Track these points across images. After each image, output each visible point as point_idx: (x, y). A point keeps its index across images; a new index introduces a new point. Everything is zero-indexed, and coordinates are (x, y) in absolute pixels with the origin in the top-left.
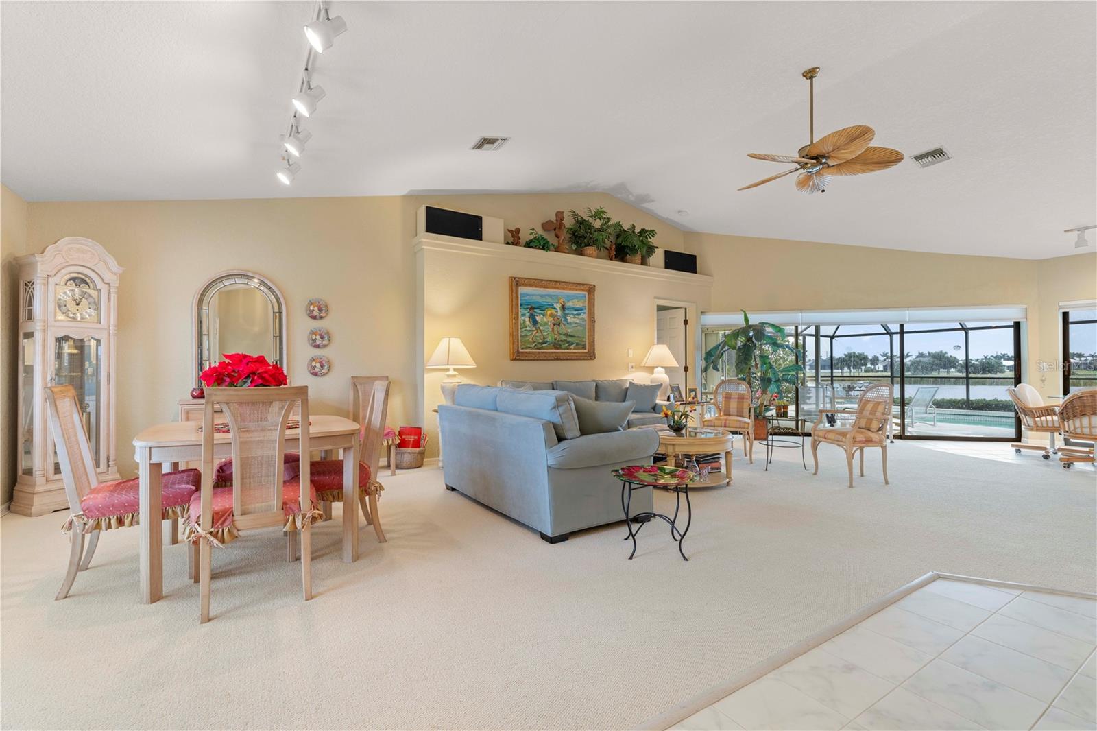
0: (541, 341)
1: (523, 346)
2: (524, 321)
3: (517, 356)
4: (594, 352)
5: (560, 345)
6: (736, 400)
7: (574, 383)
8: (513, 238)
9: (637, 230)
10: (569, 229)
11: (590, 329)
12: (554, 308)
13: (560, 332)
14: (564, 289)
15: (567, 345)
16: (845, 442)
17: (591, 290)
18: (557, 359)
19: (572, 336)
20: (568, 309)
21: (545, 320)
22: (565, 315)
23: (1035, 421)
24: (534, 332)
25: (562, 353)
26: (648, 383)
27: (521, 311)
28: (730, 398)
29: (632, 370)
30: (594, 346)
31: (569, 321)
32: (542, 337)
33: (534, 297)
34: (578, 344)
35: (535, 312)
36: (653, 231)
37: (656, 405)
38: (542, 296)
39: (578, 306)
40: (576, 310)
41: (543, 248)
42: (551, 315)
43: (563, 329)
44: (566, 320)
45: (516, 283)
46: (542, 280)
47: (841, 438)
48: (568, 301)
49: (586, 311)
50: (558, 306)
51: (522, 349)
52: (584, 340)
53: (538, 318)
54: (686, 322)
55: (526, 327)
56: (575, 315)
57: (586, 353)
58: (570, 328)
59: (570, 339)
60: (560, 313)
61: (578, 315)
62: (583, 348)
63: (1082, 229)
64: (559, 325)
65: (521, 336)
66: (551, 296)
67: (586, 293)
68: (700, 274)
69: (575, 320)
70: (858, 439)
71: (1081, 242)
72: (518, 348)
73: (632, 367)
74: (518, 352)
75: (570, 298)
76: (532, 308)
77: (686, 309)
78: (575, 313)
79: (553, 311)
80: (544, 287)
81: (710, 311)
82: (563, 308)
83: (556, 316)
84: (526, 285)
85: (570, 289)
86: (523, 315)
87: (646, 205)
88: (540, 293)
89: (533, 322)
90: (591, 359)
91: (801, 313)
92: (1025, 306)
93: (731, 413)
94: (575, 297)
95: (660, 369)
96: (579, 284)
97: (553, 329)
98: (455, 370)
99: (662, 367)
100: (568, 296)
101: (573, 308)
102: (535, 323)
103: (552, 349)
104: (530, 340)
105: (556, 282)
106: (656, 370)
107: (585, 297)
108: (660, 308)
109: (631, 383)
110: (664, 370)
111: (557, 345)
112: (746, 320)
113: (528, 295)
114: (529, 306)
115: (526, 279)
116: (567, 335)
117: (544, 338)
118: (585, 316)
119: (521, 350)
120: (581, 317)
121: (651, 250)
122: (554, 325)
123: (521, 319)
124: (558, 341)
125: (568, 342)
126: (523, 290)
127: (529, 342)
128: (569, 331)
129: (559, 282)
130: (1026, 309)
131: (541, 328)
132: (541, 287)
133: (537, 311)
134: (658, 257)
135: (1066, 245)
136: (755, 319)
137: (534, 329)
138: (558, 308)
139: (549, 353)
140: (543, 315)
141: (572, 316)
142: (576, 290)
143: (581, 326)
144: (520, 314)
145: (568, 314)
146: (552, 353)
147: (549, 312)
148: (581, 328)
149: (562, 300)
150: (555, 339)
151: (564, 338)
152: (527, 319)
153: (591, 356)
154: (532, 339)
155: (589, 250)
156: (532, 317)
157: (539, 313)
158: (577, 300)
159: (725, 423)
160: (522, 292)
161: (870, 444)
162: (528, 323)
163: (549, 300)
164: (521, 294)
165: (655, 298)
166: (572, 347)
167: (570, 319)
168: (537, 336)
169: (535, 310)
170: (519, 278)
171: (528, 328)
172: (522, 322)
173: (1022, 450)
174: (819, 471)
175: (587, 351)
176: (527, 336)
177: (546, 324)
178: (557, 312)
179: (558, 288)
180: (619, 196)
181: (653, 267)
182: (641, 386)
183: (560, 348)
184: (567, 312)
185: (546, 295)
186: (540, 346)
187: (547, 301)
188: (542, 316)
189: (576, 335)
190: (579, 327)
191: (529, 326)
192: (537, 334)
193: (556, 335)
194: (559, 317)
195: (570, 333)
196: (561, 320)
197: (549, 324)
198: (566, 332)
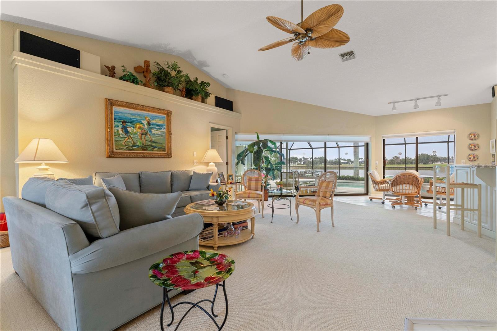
0: (132, 145)
1: (117, 148)
2: (118, 130)
3: (112, 155)
4: (171, 153)
5: (147, 148)
6: (255, 181)
7: (155, 173)
8: (110, 72)
9: (199, 82)
10: (154, 74)
11: (168, 139)
12: (142, 123)
13: (147, 139)
14: (149, 111)
15: (152, 148)
16: (315, 206)
17: (168, 114)
18: (144, 157)
20: (152, 124)
21: (135, 131)
22: (150, 129)
23: (379, 187)
24: (126, 139)
25: (148, 153)
26: (206, 172)
27: (115, 123)
28: (251, 180)
29: (196, 164)
30: (171, 149)
32: (133, 142)
33: (126, 114)
34: (159, 148)
35: (127, 125)
36: (208, 83)
37: (209, 185)
38: (132, 115)
39: (159, 124)
40: (158, 126)
41: (133, 82)
43: (148, 137)
44: (151, 132)
45: (110, 103)
46: (132, 104)
47: (312, 203)
48: (152, 120)
49: (165, 127)
50: (145, 122)
51: (116, 150)
52: (164, 145)
53: (129, 129)
54: (227, 138)
55: (119, 135)
56: (157, 129)
58: (154, 137)
59: (154, 144)
60: (146, 127)
62: (163, 150)
63: (394, 103)
65: (115, 141)
66: (139, 115)
67: (166, 116)
68: (234, 111)
69: (157, 132)
70: (322, 204)
71: (394, 108)
72: (113, 149)
73: (196, 163)
74: (112, 152)
75: (154, 118)
76: (124, 122)
77: (227, 130)
78: (158, 127)
79: (141, 125)
80: (134, 109)
81: (240, 132)
82: (149, 124)
83: (143, 129)
84: (119, 106)
85: (154, 112)
86: (117, 126)
87: (205, 69)
88: (131, 112)
89: (125, 132)
90: (169, 157)
91: (284, 135)
92: (370, 136)
93: (252, 189)
94: (158, 117)
95: (212, 163)
96: (160, 109)
97: (141, 137)
98: (46, 164)
99: (213, 163)
101: (156, 124)
102: (127, 132)
103: (140, 150)
104: (123, 144)
105: (144, 106)
106: (210, 164)
107: (165, 118)
108: (213, 130)
109: (194, 172)
110: (214, 164)
111: (144, 148)
112: (258, 138)
113: (120, 112)
114: (122, 121)
115: (119, 101)
116: (151, 141)
117: (134, 143)
118: (165, 130)
119: (114, 151)
120: (162, 130)
121: (207, 95)
122: (142, 134)
123: (115, 130)
124: (145, 145)
125: (152, 146)
126: (116, 109)
127: (121, 145)
128: (153, 139)
129: (145, 106)
130: (371, 137)
131: (132, 136)
132: (131, 108)
133: (129, 124)
134: (211, 99)
135: (388, 110)
136: (262, 137)
137: (126, 136)
138: (145, 124)
139: (138, 153)
140: (134, 128)
142: (158, 113)
143: (162, 136)
144: (114, 126)
145: (153, 128)
146: (141, 153)
147: (138, 126)
148: (162, 138)
149: (148, 118)
151: (149, 143)
152: (120, 130)
153: (169, 155)
154: (125, 143)
155: (167, 89)
156: (125, 129)
157: (130, 126)
158: (159, 120)
159: (249, 195)
160: (116, 110)
161: (327, 206)
162: (121, 132)
163: (138, 118)
164: (114, 111)
165: (210, 122)
167: (154, 131)
168: (128, 141)
169: (127, 124)
170: (113, 100)
171: (121, 136)
172: (116, 131)
173: (373, 199)
174: (299, 221)
175: (166, 152)
176: (120, 141)
177: (136, 133)
178: (144, 126)
179: (145, 110)
180: (188, 60)
181: (209, 104)
182: (200, 174)
183: (146, 150)
184: (151, 126)
186: (130, 148)
187: (136, 118)
188: (132, 128)
189: (158, 142)
190: (160, 137)
191: (121, 134)
192: (129, 140)
193: (144, 141)
194: (145, 130)
195: (154, 140)
196: (147, 131)
197: (138, 133)
198: (151, 140)
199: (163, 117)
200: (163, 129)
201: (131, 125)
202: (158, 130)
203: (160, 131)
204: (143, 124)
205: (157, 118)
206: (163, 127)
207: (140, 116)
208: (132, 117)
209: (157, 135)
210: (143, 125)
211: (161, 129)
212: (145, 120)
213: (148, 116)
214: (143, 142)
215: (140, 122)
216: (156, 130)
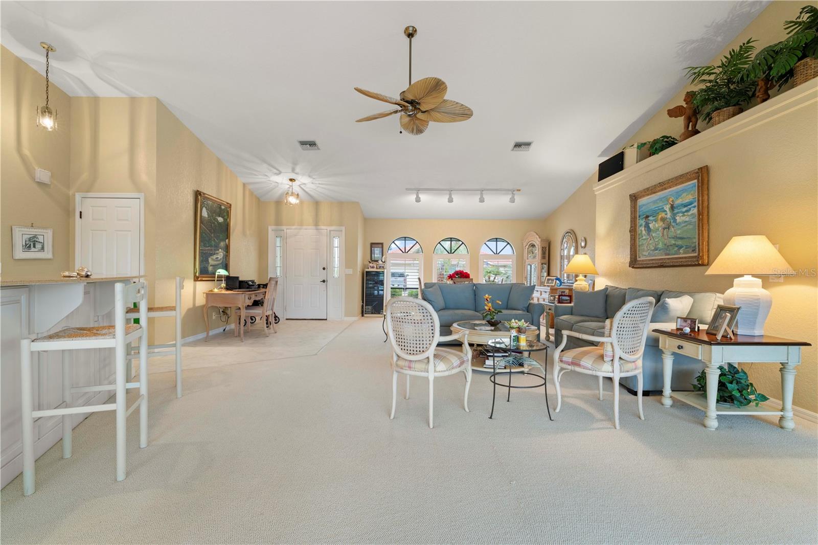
0: (653, 248)
1: (640, 255)
2: (641, 230)
3: (635, 264)
13: (670, 235)
14: (671, 187)
15: (675, 249)
17: (703, 174)
19: (681, 238)
20: (677, 207)
21: (657, 225)
22: (674, 216)
24: (649, 240)
25: (671, 259)
31: (678, 221)
32: (654, 244)
33: (649, 205)
34: (687, 247)
35: (649, 220)
38: (654, 202)
39: (687, 201)
40: (685, 206)
42: (663, 220)
43: (672, 232)
44: (675, 220)
45: (634, 198)
49: (696, 204)
50: (667, 208)
51: (640, 258)
52: (694, 241)
53: (651, 226)
55: (642, 237)
56: (683, 213)
57: (695, 257)
58: (679, 229)
59: (680, 242)
60: (669, 215)
61: (687, 211)
62: (693, 251)
64: (669, 228)
65: (639, 245)
67: (696, 181)
69: (684, 218)
72: (636, 256)
74: (636, 260)
76: (647, 217)
78: (685, 209)
79: (663, 215)
80: (654, 193)
82: (673, 208)
83: (666, 219)
88: (652, 200)
89: (648, 230)
94: (684, 191)
97: (663, 234)
100: (677, 192)
101: (683, 204)
107: (696, 186)
111: (667, 251)
113: (643, 205)
114: (645, 216)
116: (676, 238)
117: (656, 245)
118: (696, 211)
119: (638, 259)
120: (690, 213)
122: (664, 229)
124: (668, 246)
125: (677, 246)
126: (640, 202)
127: (645, 250)
128: (679, 232)
131: (653, 235)
137: (648, 237)
138: (668, 210)
139: (658, 259)
140: (655, 222)
141: (681, 215)
142: (683, 183)
143: (690, 223)
146: (661, 259)
147: (660, 217)
148: (691, 227)
149: (671, 199)
150: (665, 245)
152: (643, 229)
153: (699, 261)
154: (647, 247)
156: (647, 226)
158: (688, 193)
160: (640, 204)
162: (644, 232)
164: (639, 206)
166: (681, 251)
167: (678, 218)
168: (650, 244)
169: (650, 218)
171: (644, 238)
175: (697, 254)
178: (667, 214)
179: (665, 189)
183: (670, 253)
184: (676, 211)
185: (657, 200)
187: (658, 205)
188: (654, 223)
189: (685, 237)
190: (687, 227)
191: (645, 235)
192: (651, 242)
193: (666, 239)
194: (668, 220)
195: (679, 234)
196: (671, 222)
197: (660, 229)
198: (675, 235)
199: (692, 185)
200: (692, 209)
201: (653, 218)
202: (685, 214)
203: (688, 215)
204: (666, 211)
205: (683, 193)
206: (693, 205)
207: (661, 200)
208: (653, 207)
209: (683, 225)
210: (665, 213)
211: (690, 209)
212: (667, 204)
213: (670, 195)
214: (665, 241)
215: (662, 210)
216: (682, 216)
